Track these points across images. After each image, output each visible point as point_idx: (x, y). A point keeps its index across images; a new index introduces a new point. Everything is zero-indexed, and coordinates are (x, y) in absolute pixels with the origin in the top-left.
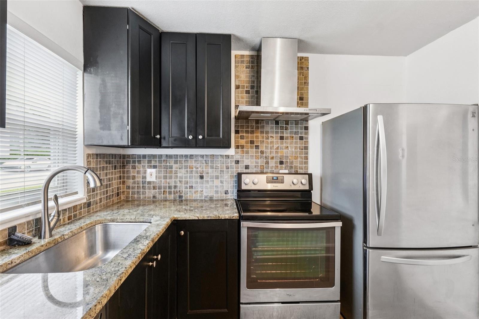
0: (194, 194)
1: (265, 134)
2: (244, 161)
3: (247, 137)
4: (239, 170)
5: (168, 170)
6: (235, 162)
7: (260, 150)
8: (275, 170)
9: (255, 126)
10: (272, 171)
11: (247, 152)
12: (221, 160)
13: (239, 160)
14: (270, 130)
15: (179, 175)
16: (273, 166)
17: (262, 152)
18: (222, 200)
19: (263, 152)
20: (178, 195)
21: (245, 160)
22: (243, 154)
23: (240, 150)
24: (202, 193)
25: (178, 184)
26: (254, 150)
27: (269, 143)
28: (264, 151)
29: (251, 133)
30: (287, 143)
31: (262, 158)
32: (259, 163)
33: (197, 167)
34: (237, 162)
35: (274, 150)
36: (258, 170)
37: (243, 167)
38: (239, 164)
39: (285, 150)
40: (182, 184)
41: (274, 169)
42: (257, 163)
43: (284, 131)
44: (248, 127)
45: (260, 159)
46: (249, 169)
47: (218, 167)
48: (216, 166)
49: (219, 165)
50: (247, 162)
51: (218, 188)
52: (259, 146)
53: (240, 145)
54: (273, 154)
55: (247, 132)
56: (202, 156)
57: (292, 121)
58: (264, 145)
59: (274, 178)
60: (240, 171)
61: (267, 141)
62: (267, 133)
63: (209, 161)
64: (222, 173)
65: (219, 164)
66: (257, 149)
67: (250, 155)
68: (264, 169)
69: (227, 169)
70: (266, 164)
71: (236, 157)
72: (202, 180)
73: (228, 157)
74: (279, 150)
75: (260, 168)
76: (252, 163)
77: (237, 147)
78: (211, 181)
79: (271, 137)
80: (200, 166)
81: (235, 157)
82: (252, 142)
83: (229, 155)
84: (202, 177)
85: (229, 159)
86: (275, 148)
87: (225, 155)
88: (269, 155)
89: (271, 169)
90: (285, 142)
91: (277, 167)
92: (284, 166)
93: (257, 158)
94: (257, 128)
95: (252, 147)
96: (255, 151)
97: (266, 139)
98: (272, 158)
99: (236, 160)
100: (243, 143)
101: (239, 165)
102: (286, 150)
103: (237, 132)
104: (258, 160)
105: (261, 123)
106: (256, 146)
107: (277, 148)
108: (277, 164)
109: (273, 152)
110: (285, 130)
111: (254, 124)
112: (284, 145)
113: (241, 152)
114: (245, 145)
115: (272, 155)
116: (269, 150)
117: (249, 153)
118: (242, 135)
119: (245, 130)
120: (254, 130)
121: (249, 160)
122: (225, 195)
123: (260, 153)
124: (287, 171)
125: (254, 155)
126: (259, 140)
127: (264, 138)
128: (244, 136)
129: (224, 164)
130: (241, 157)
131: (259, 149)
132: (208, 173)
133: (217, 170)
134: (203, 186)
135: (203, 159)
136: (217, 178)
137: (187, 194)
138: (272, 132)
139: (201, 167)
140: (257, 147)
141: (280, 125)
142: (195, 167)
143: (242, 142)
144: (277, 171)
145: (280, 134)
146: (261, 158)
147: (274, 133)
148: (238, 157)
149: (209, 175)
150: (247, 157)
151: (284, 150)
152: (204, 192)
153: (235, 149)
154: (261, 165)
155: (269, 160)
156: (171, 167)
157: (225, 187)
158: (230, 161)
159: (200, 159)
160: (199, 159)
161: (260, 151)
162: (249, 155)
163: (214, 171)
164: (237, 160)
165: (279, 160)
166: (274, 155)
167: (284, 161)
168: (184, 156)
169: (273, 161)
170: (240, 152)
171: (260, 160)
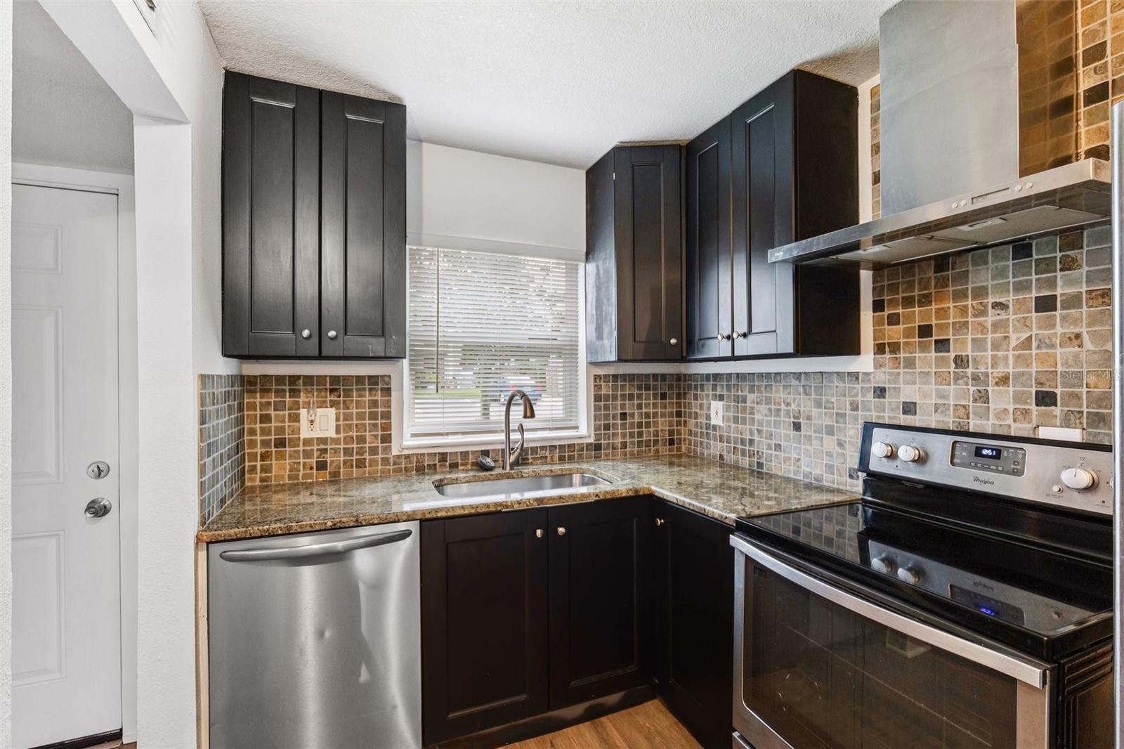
0: (783, 463)
1: (970, 299)
2: (900, 388)
3: (910, 318)
4: (886, 415)
5: (739, 405)
6: (874, 392)
7: (952, 355)
8: (1013, 425)
9: (936, 277)
10: (1001, 425)
11: (910, 363)
12: (837, 384)
13: (887, 386)
14: (990, 283)
15: (757, 417)
16: (1006, 410)
17: (959, 361)
19: (965, 360)
20: (756, 461)
21: (902, 386)
22: (897, 368)
23: (888, 356)
24: (799, 464)
25: (756, 438)
26: (933, 354)
27: (989, 327)
28: (967, 356)
29: (921, 304)
30: (1076, 321)
31: (961, 382)
32: (949, 395)
33: (788, 400)
34: (879, 392)
35: (1011, 354)
36: (945, 419)
37: (898, 407)
38: (884, 397)
39: (1065, 350)
40: (761, 437)
41: (1010, 421)
42: (942, 396)
43: (1059, 274)
44: (910, 286)
45: (955, 384)
46: (915, 413)
47: (833, 403)
48: (828, 401)
49: (834, 400)
50: (909, 393)
51: (832, 459)
52: (949, 339)
53: (886, 341)
54: (1006, 365)
55: (908, 302)
56: (798, 376)
57: (1097, 229)
58: (970, 337)
60: (889, 418)
61: (980, 324)
62: (980, 292)
63: (813, 388)
64: (841, 420)
65: (833, 396)
66: (941, 352)
67: (918, 370)
68: (968, 418)
69: (852, 410)
70: (975, 400)
71: (877, 378)
72: (798, 433)
73: (855, 376)
74: (1034, 351)
75: (954, 414)
76: (925, 396)
77: (880, 349)
78: (816, 438)
79: (997, 305)
80: (794, 399)
81: (874, 377)
82: (925, 331)
83: (858, 373)
84: (797, 427)
85: (858, 383)
86: (1013, 343)
87: (848, 373)
88: (990, 370)
89: (998, 418)
90: (1063, 318)
91: (1026, 413)
92: (1057, 410)
93: (941, 379)
94: (943, 283)
95: (924, 348)
96: (936, 357)
97: (975, 316)
98: (1004, 380)
99: (877, 385)
100: (896, 336)
101: (887, 400)
102: (1072, 349)
103: (878, 306)
104: (945, 387)
105: (954, 263)
106: (936, 341)
107: (1027, 343)
108: (1026, 403)
109: (1006, 358)
110: (1061, 270)
111: (931, 274)
112: (1059, 330)
113: (890, 364)
114: (902, 341)
115: (1001, 370)
116: (990, 353)
117: (915, 364)
118: (895, 313)
119: (900, 296)
120: (932, 290)
121: (917, 387)
122: (849, 480)
123: (953, 365)
124: (1075, 435)
125: (934, 370)
126: (951, 321)
127: (967, 312)
128: (898, 315)
129: (845, 396)
130: (890, 378)
131: (948, 351)
132: (809, 418)
133: (830, 413)
134: (800, 448)
135: (800, 382)
136: (830, 431)
137: (771, 461)
138: (1003, 289)
139: (796, 403)
140: (942, 345)
141: (1035, 257)
142: (784, 402)
143: (894, 333)
144: (1024, 429)
145: (1039, 289)
146: (956, 380)
147: (1009, 291)
148: (881, 379)
149: (813, 422)
150: (909, 377)
151: (1059, 350)
152: (802, 462)
153: (874, 354)
154: (956, 405)
155: (990, 389)
156: (744, 401)
157: (848, 459)
158: (862, 388)
159: (794, 382)
160: (792, 383)
161: (953, 358)
162: (915, 373)
163: (822, 413)
164: (879, 387)
165: (1033, 390)
166: (1011, 370)
167: (1058, 391)
168: (766, 376)
169: (1007, 392)
170: (887, 362)
171: (953, 387)
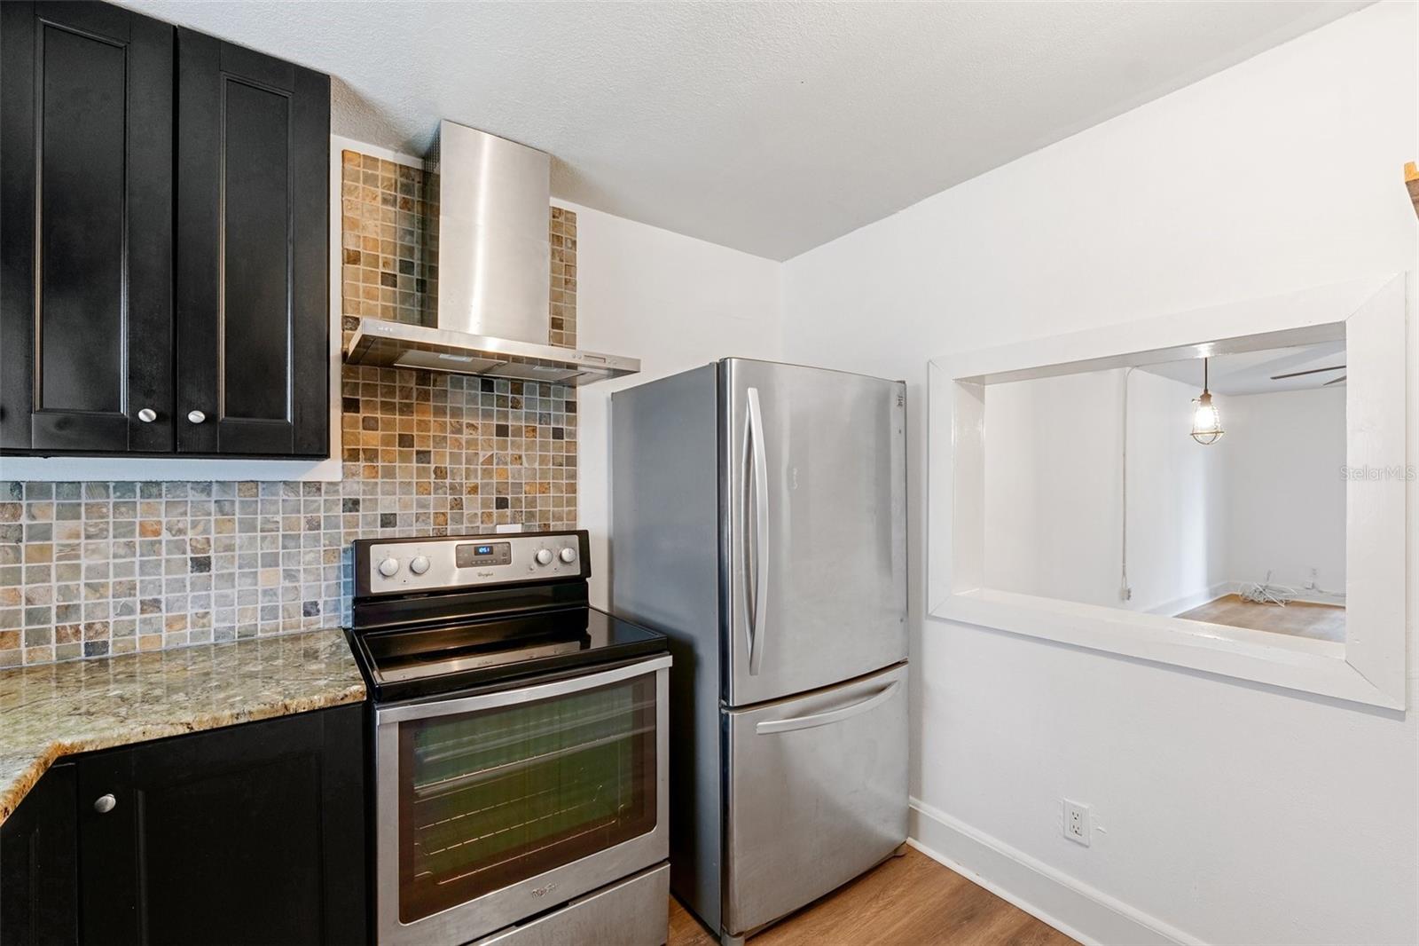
0: (164, 629)
1: (448, 416)
2: (377, 499)
3: (389, 425)
4: (360, 530)
5: (22, 545)
6: (344, 505)
7: (432, 466)
8: (481, 526)
9: (417, 389)
10: (472, 527)
11: (389, 473)
12: (286, 498)
13: (361, 497)
14: (464, 406)
15: (84, 562)
16: (476, 514)
17: (439, 472)
18: (293, 639)
19: (444, 472)
20: (83, 643)
21: (380, 496)
22: (374, 478)
23: (362, 464)
24: (205, 621)
25: (83, 600)
26: (415, 464)
27: (464, 444)
28: (446, 468)
29: (402, 412)
30: (519, 447)
31: (440, 491)
32: (429, 505)
33: (181, 525)
34: (350, 505)
35: (479, 467)
36: (426, 528)
37: (375, 520)
38: (358, 511)
39: (514, 466)
40: (101, 597)
41: (479, 524)
42: (421, 505)
43: (510, 410)
44: (390, 392)
45: (435, 494)
46: (395, 525)
47: (278, 522)
48: (266, 521)
49: (279, 518)
50: (386, 504)
51: (275, 598)
52: (430, 452)
53: (360, 447)
54: (476, 477)
55: (388, 407)
56: (206, 487)
57: (531, 384)
58: (448, 450)
59: (481, 550)
60: (364, 533)
61: (456, 440)
62: (456, 412)
63: (237, 505)
64: (292, 544)
65: (278, 513)
66: (422, 463)
67: (398, 480)
68: (447, 524)
69: (310, 529)
70: (452, 508)
71: (348, 489)
72: (205, 574)
73: (315, 487)
74: (495, 467)
75: (435, 522)
76: (406, 506)
77: (352, 455)
78: (243, 575)
79: (470, 426)
80: (194, 525)
81: (344, 488)
82: (406, 441)
83: (320, 482)
84: (202, 564)
85: (320, 495)
86: (481, 460)
87: (304, 483)
88: (464, 481)
89: (471, 522)
90: (512, 442)
91: (490, 515)
92: (508, 511)
93: (423, 489)
94: (424, 396)
95: (405, 458)
96: (417, 467)
97: (453, 432)
98: (474, 490)
99: (346, 497)
100: (375, 443)
101: (360, 514)
102: (516, 466)
103: (350, 405)
104: (426, 496)
105: (435, 381)
106: (418, 452)
107: (489, 460)
108: (490, 508)
109: (476, 470)
110: (512, 407)
111: (413, 384)
112: (510, 451)
113: (366, 473)
114: (380, 448)
115: (473, 481)
116: (464, 466)
117: (395, 474)
118: (372, 417)
119: (379, 399)
120: (414, 401)
121: (396, 498)
122: (303, 618)
123: (433, 476)
124: (518, 528)
125: (415, 480)
126: (431, 434)
127: (446, 428)
128: (376, 420)
129: (299, 512)
130: (366, 489)
131: (429, 463)
132: (229, 548)
133: (272, 536)
134: (209, 596)
135: (209, 494)
136: (270, 561)
137: (132, 632)
138: (473, 413)
139: (200, 528)
140: (423, 456)
141: (496, 393)
142: (170, 530)
143: (372, 439)
144: (489, 528)
145: (498, 419)
146: (436, 489)
147: (478, 416)
148: (355, 489)
149: (237, 553)
150: (387, 487)
151: (509, 467)
152: (213, 617)
153: (344, 461)
154: (436, 513)
155: (463, 497)
156: (46, 533)
157: (303, 592)
158: (325, 500)
159: (192, 496)
160: (190, 499)
161: (433, 469)
162: (395, 483)
163: (255, 538)
164: (350, 499)
165: (494, 497)
166: (479, 481)
167: (509, 497)
168: (114, 487)
169: (477, 499)
170: (361, 471)
171: (433, 496)
